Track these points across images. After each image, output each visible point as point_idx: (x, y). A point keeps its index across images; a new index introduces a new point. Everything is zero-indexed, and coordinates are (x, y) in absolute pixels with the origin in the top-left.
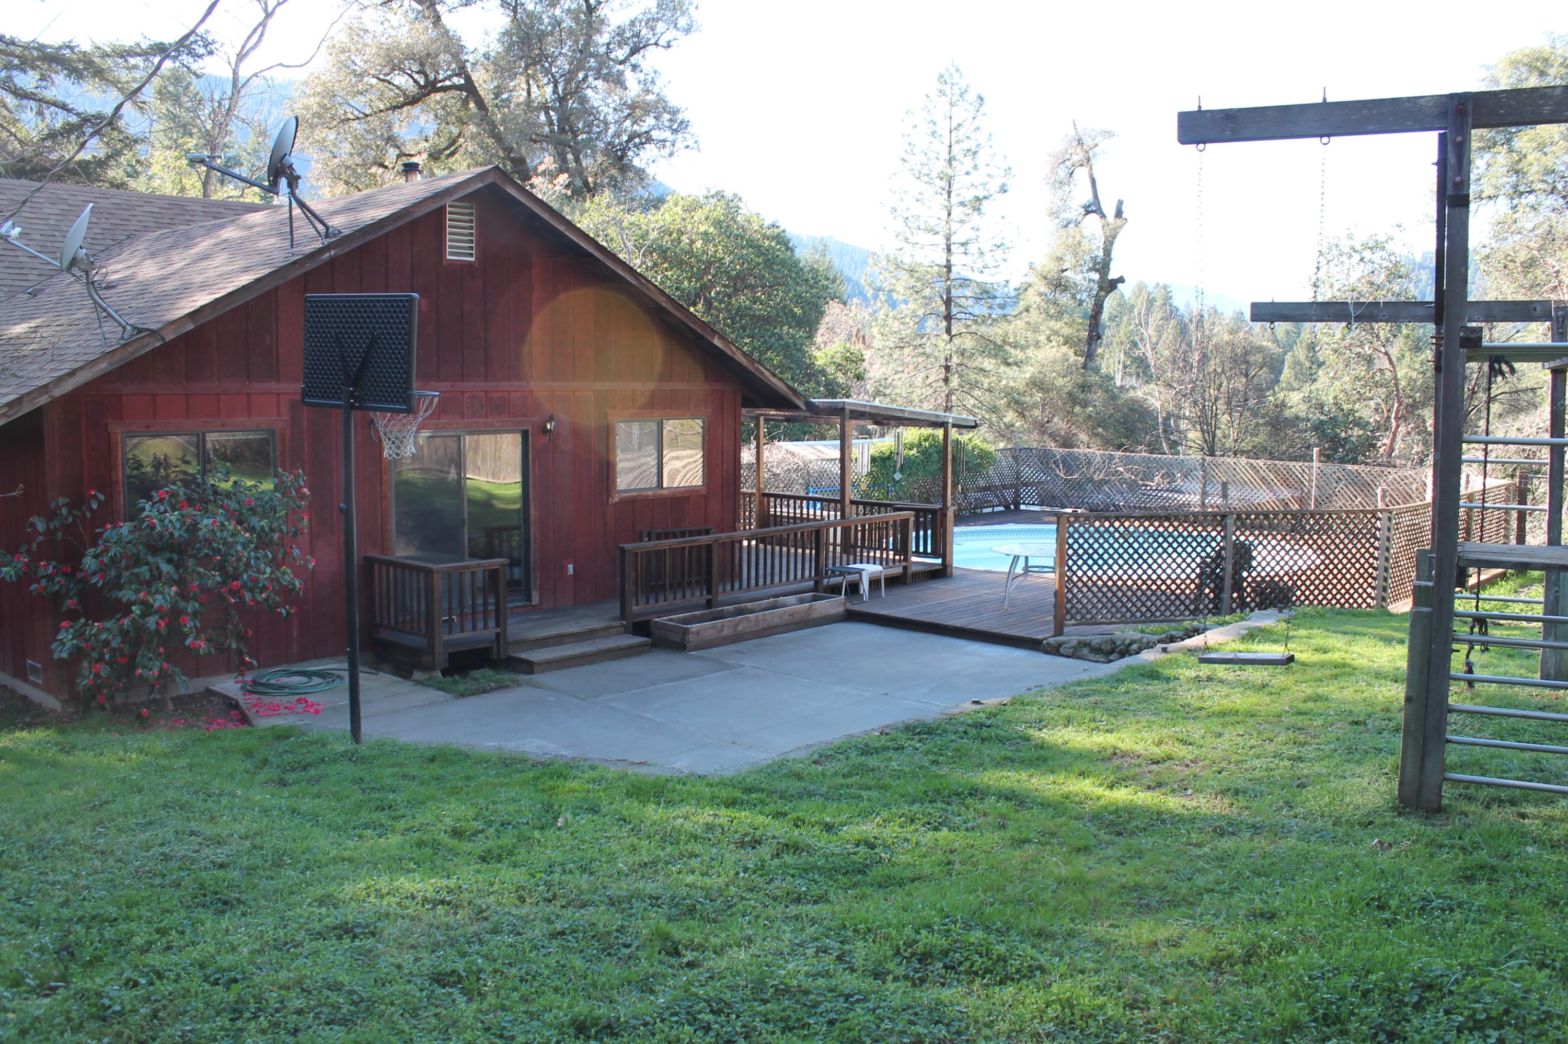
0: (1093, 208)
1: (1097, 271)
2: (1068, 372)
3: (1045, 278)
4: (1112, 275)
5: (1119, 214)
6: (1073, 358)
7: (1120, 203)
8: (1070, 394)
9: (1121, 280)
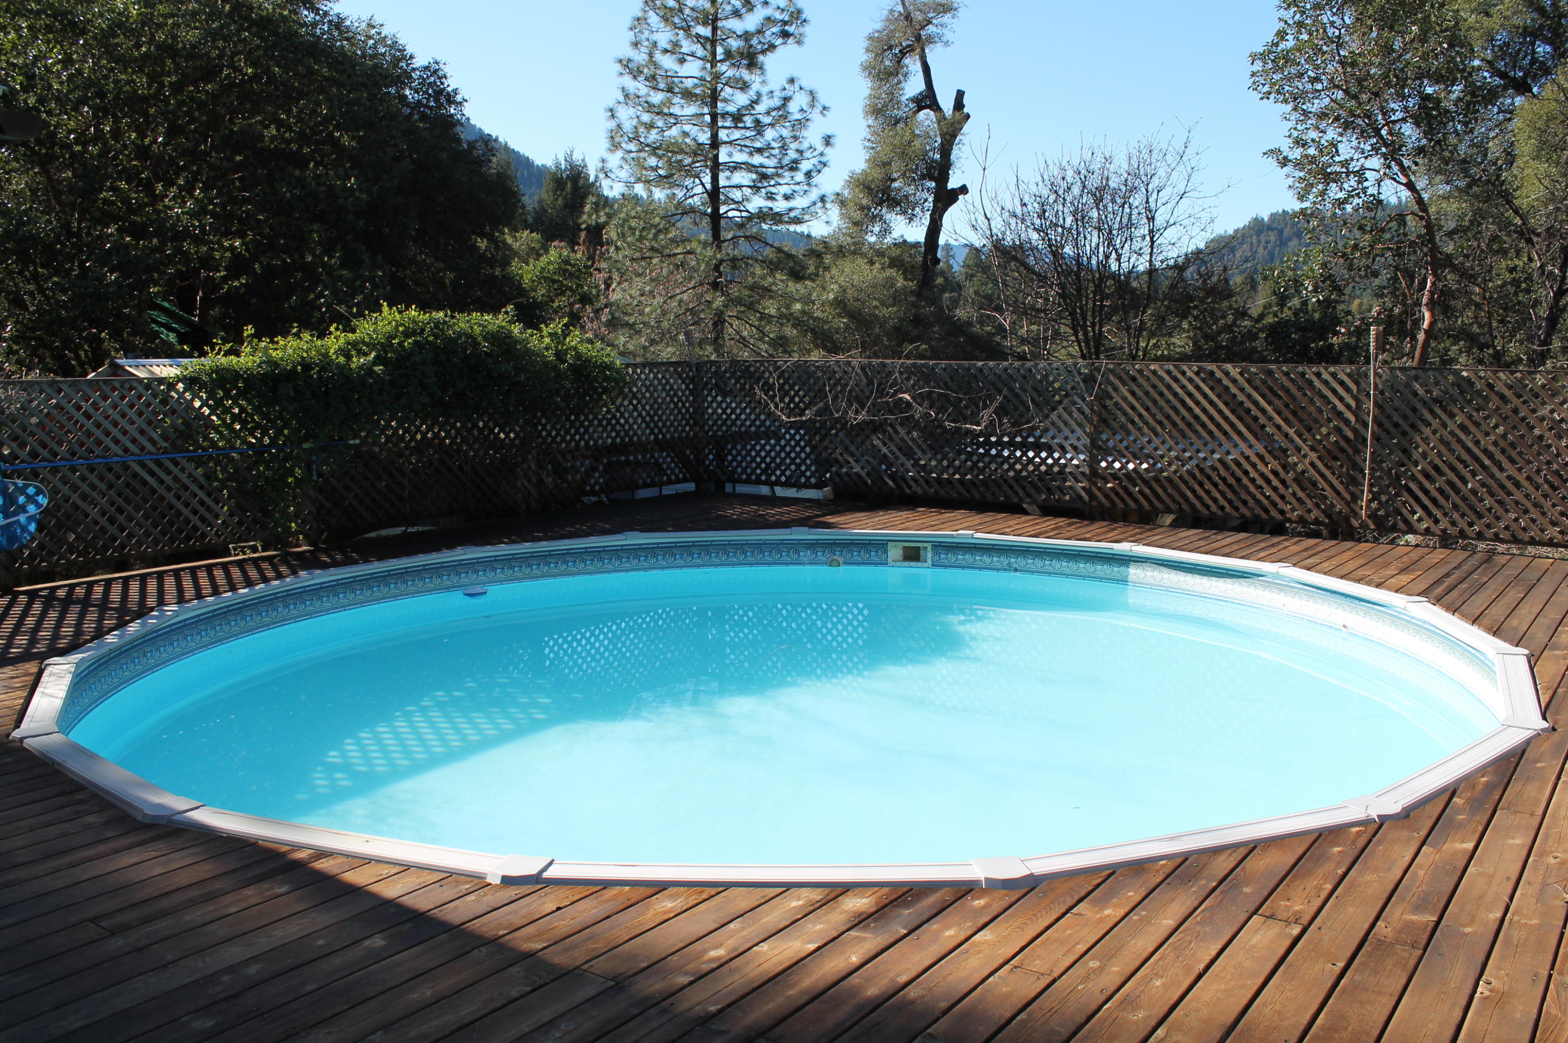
0: (927, 100)
1: (931, 178)
2: (896, 299)
3: (869, 188)
4: (953, 184)
5: (959, 104)
6: (900, 283)
7: (960, 95)
8: (897, 329)
9: (964, 190)
